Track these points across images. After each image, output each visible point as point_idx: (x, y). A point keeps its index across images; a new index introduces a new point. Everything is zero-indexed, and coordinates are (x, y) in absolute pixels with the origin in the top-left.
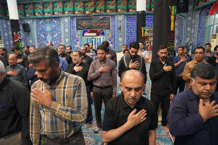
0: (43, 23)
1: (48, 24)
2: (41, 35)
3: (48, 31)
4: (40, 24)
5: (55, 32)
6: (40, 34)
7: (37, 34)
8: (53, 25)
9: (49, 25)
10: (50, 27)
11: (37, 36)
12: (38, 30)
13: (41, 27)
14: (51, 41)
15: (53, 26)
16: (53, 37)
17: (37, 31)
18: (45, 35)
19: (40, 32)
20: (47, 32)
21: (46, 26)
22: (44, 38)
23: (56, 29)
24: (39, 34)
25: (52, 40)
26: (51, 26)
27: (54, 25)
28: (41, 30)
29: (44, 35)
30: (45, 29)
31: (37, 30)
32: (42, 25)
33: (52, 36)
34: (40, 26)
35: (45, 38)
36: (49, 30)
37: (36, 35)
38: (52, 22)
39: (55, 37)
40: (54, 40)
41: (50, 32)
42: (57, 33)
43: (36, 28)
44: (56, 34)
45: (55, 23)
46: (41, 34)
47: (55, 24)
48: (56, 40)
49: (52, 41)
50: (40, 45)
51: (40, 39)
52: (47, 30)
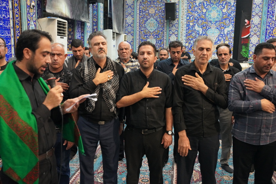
0: (204, 3)
1: (213, 6)
2: (196, 28)
3: (211, 20)
4: (197, 4)
5: (227, 22)
6: (194, 26)
7: (188, 25)
8: (224, 7)
9: (216, 8)
10: (217, 11)
11: (187, 30)
12: (191, 18)
13: (199, 11)
14: (217, 40)
15: (225, 11)
16: (222, 33)
17: (188, 18)
18: (206, 28)
19: (195, 21)
20: (211, 22)
21: (210, 9)
22: (201, 33)
23: (230, 16)
24: (191, 24)
25: (220, 38)
26: (222, 9)
27: (227, 9)
28: (198, 16)
29: (202, 27)
30: (207, 15)
31: (187, 16)
32: (200, 7)
33: (221, 31)
34: (196, 8)
35: (204, 33)
36: (214, 19)
37: (185, 26)
38: (224, 3)
39: (226, 33)
40: (224, 38)
41: (216, 22)
42: (231, 25)
43: (186, 14)
44: (228, 26)
45: (229, 4)
46: (196, 25)
47: (229, 7)
48: (227, 39)
49: (219, 40)
50: (191, 46)
51: (194, 34)
52: (211, 18)
